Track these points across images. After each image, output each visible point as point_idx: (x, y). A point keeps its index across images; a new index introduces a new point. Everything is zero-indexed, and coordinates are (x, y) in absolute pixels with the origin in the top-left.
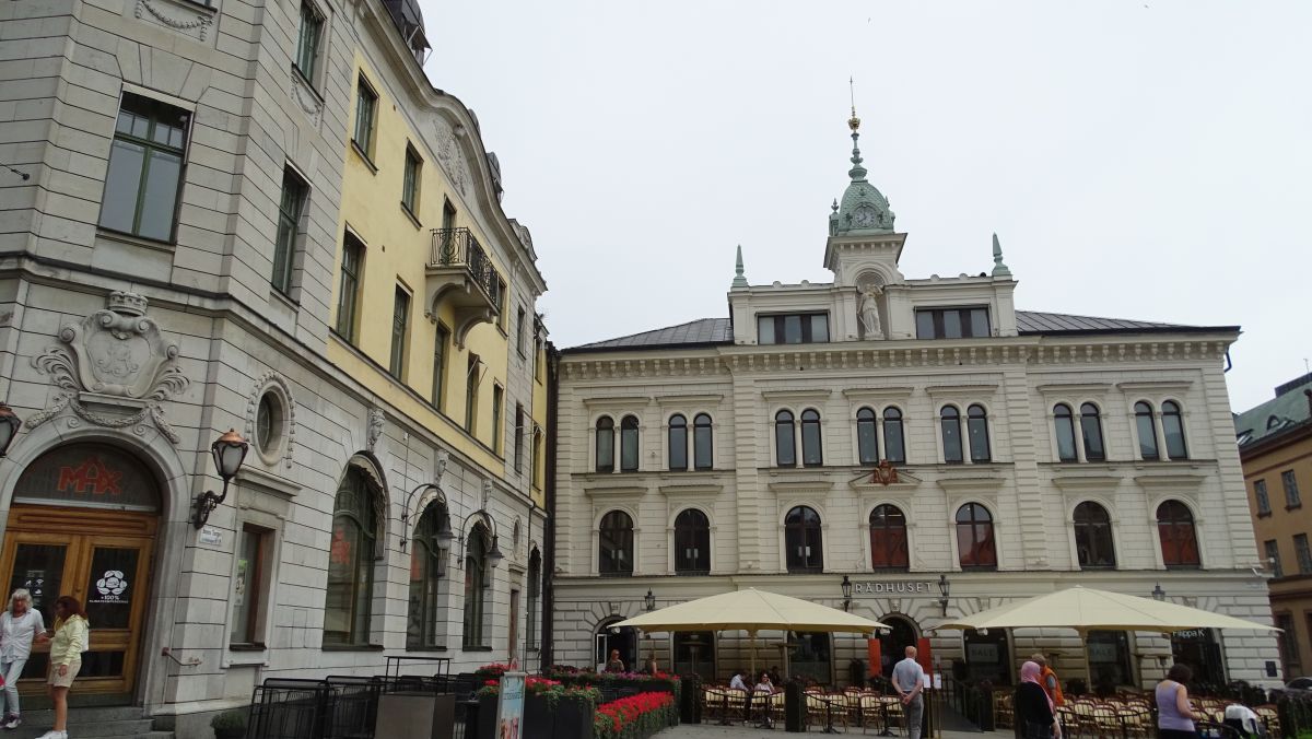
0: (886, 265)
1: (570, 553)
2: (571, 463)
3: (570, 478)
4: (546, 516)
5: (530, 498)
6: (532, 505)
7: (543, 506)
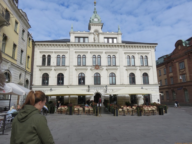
0: (99, 29)
1: (36, 81)
2: (37, 64)
4: (31, 74)
5: (25, 69)
6: (26, 71)
7: (30, 72)
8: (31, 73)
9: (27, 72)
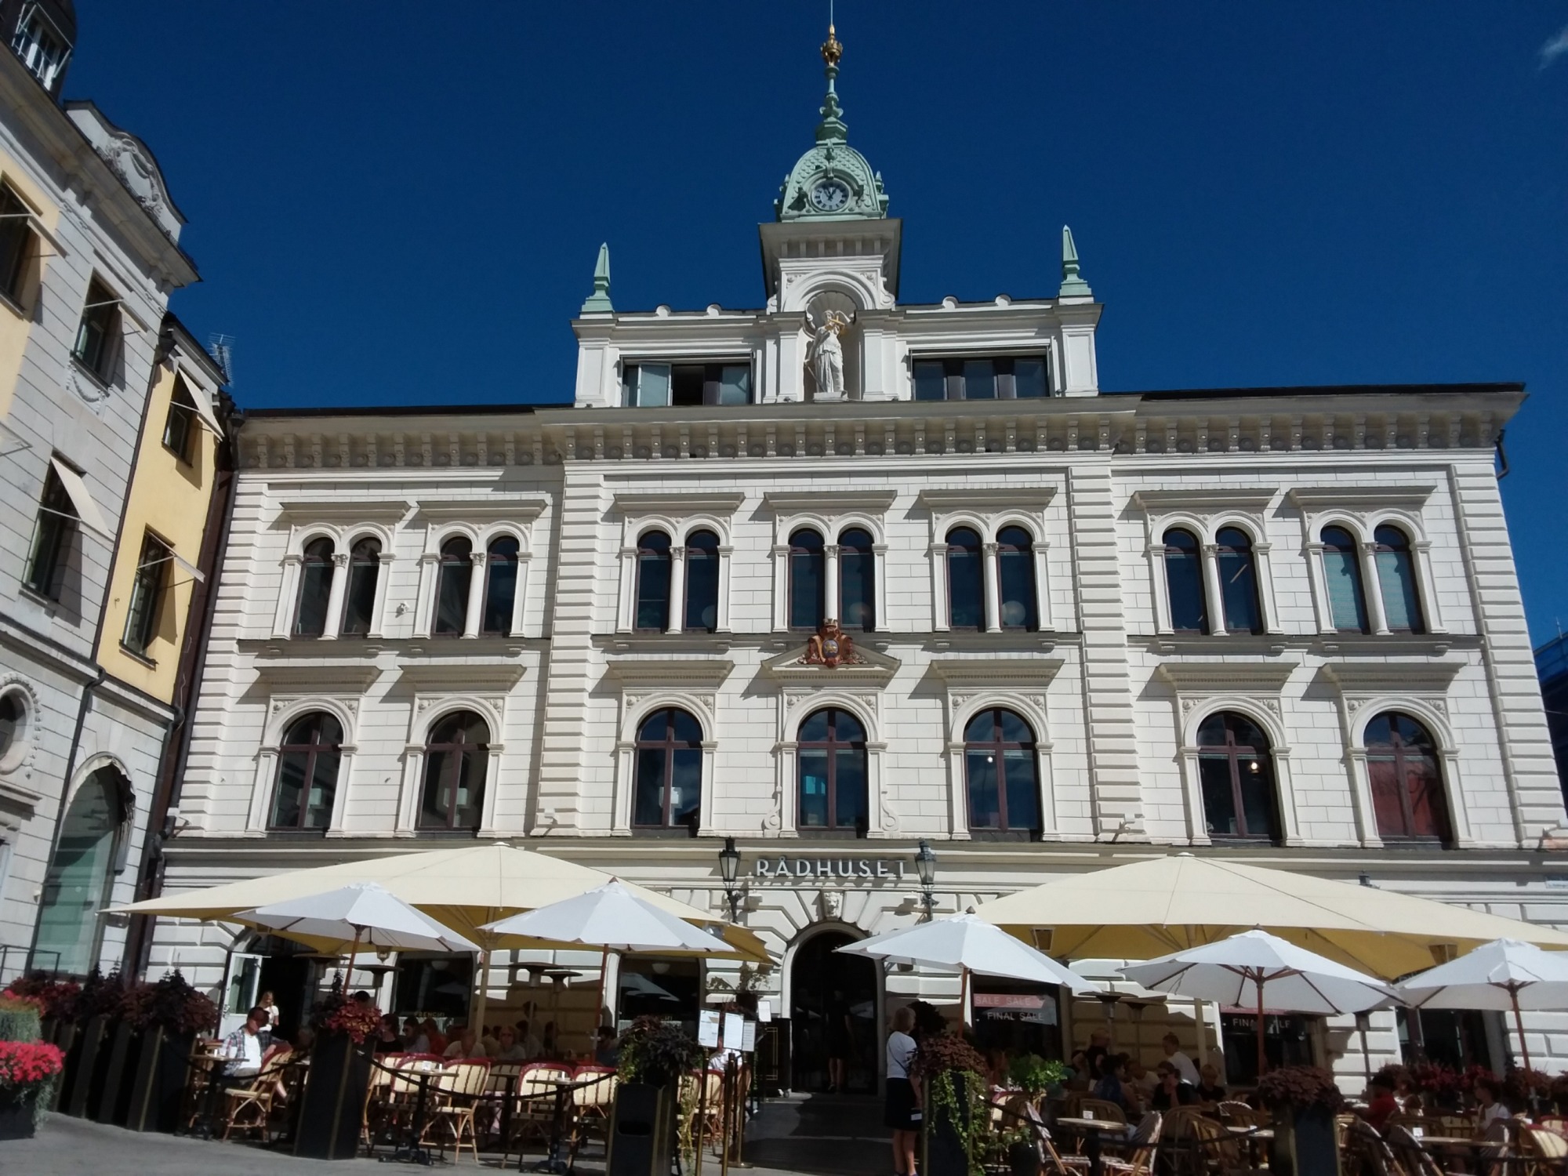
0: (863, 278)
1: (211, 791)
2: (242, 619)
3: (235, 647)
4: (170, 716)
5: (91, 661)
6: (94, 674)
7: (167, 696)
8: (171, 708)
9: (106, 684)
